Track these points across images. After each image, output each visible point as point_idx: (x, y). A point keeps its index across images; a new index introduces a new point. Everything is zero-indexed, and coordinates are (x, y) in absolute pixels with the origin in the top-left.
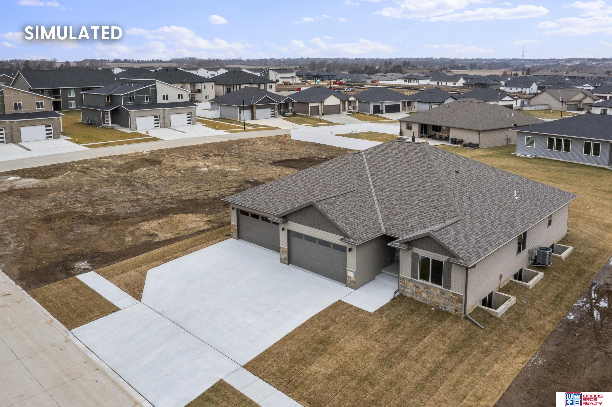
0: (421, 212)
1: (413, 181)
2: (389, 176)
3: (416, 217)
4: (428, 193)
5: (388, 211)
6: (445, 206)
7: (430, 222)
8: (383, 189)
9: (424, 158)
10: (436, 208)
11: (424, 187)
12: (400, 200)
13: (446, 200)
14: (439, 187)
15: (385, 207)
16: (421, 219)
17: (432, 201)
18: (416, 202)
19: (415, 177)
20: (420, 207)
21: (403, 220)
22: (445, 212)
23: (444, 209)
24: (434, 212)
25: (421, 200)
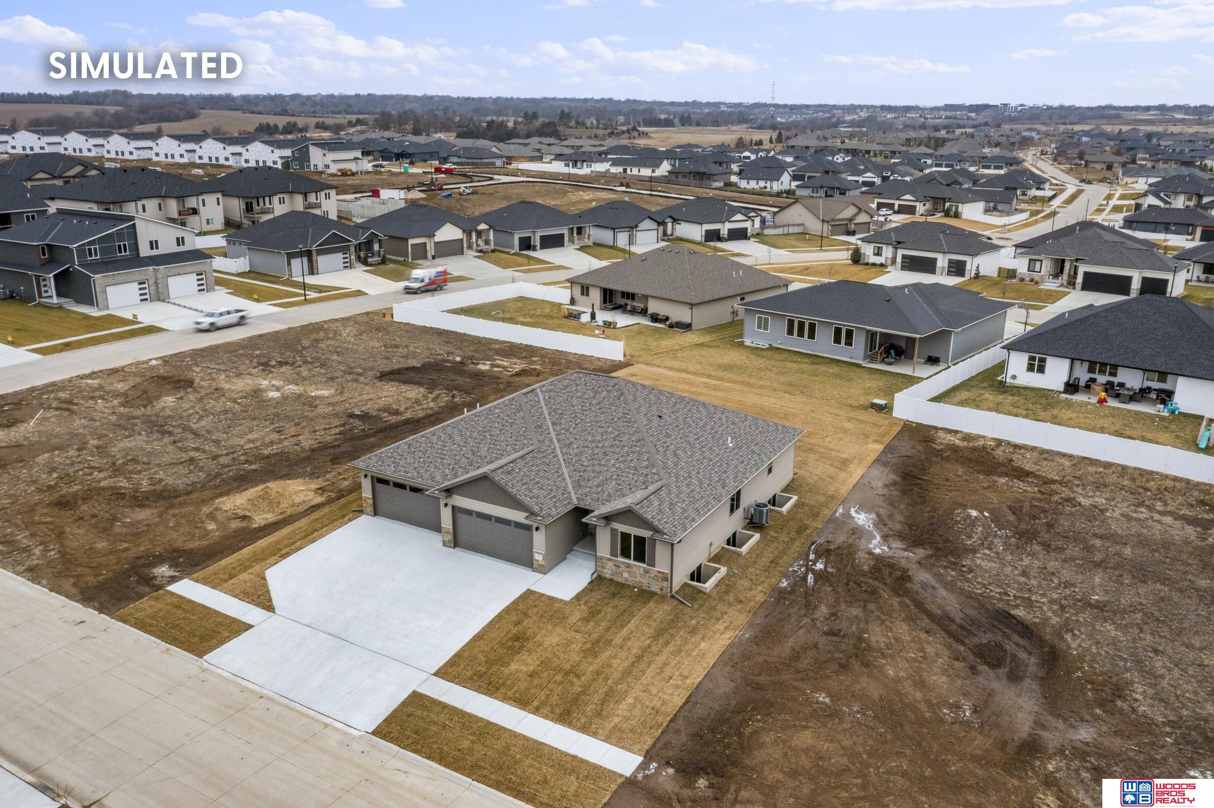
0: (618, 475)
1: (606, 432)
2: (576, 425)
3: (614, 483)
4: (626, 449)
5: (578, 474)
6: (647, 467)
7: (630, 489)
8: (570, 444)
9: (619, 399)
10: (636, 470)
11: (621, 441)
12: (592, 459)
13: (648, 459)
14: (639, 441)
15: (575, 470)
16: (619, 485)
17: (631, 460)
18: (612, 462)
19: (609, 427)
20: (617, 468)
21: (598, 486)
22: (647, 475)
23: (645, 471)
24: (634, 474)
25: (617, 459)
